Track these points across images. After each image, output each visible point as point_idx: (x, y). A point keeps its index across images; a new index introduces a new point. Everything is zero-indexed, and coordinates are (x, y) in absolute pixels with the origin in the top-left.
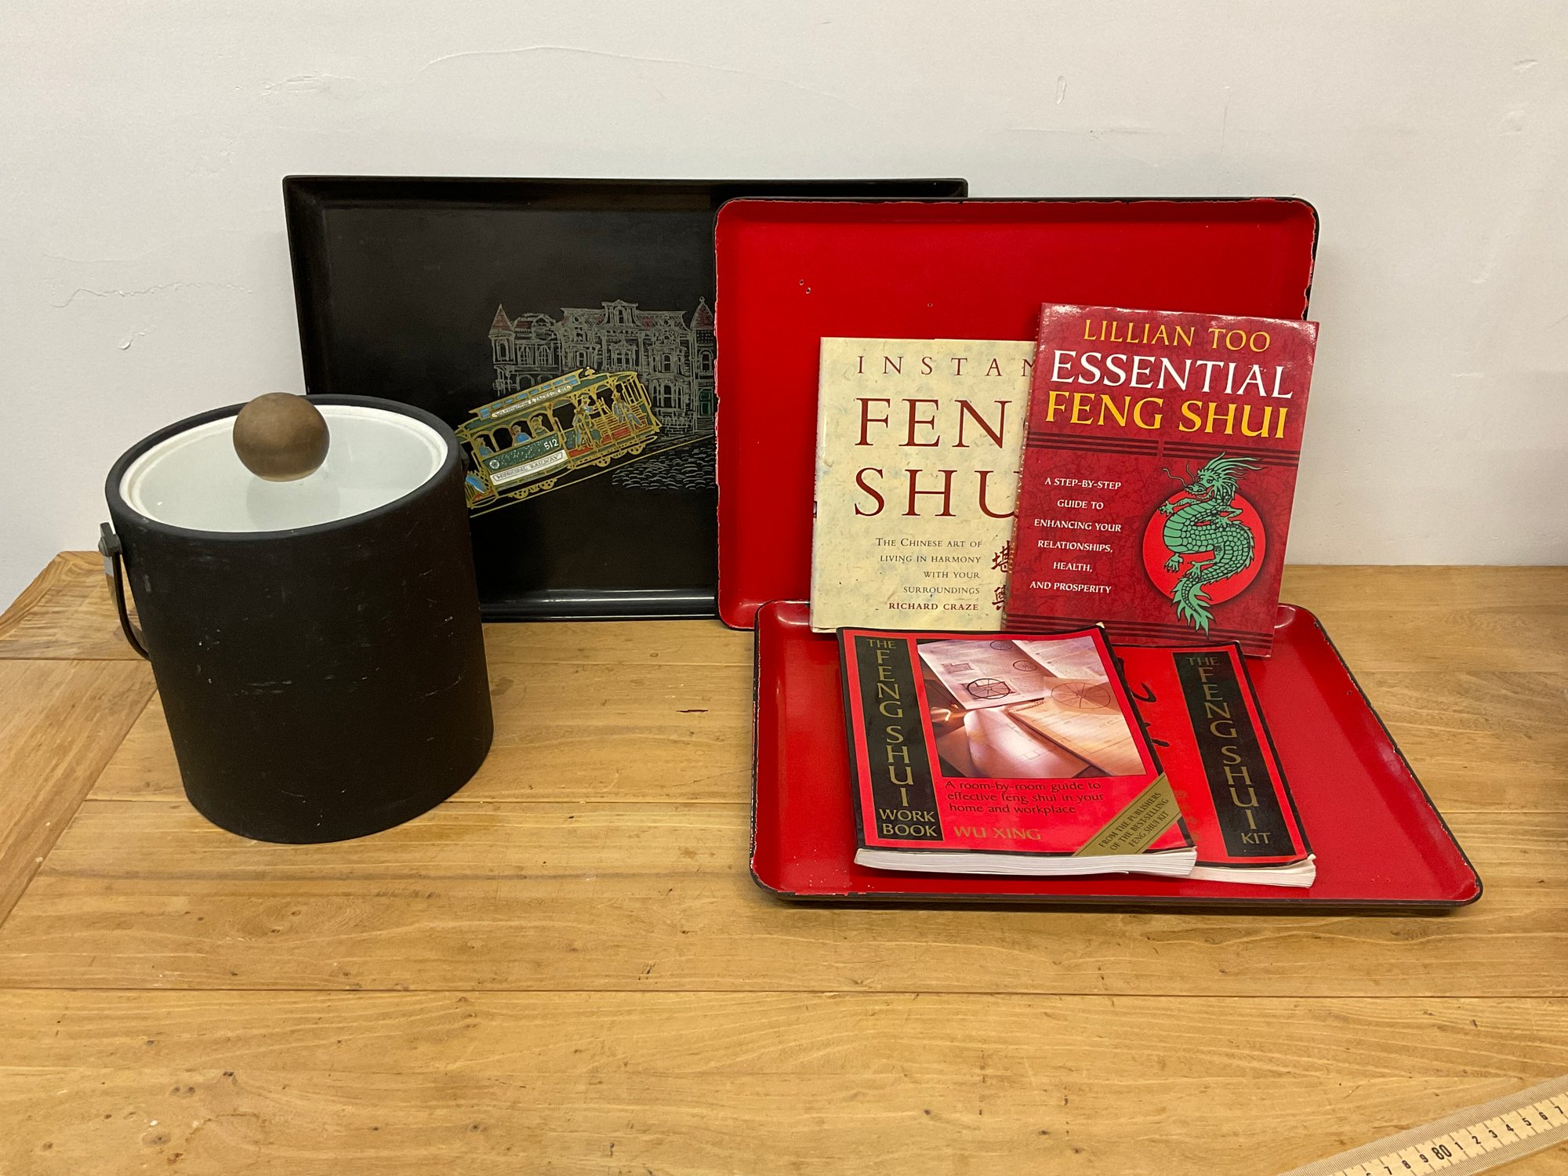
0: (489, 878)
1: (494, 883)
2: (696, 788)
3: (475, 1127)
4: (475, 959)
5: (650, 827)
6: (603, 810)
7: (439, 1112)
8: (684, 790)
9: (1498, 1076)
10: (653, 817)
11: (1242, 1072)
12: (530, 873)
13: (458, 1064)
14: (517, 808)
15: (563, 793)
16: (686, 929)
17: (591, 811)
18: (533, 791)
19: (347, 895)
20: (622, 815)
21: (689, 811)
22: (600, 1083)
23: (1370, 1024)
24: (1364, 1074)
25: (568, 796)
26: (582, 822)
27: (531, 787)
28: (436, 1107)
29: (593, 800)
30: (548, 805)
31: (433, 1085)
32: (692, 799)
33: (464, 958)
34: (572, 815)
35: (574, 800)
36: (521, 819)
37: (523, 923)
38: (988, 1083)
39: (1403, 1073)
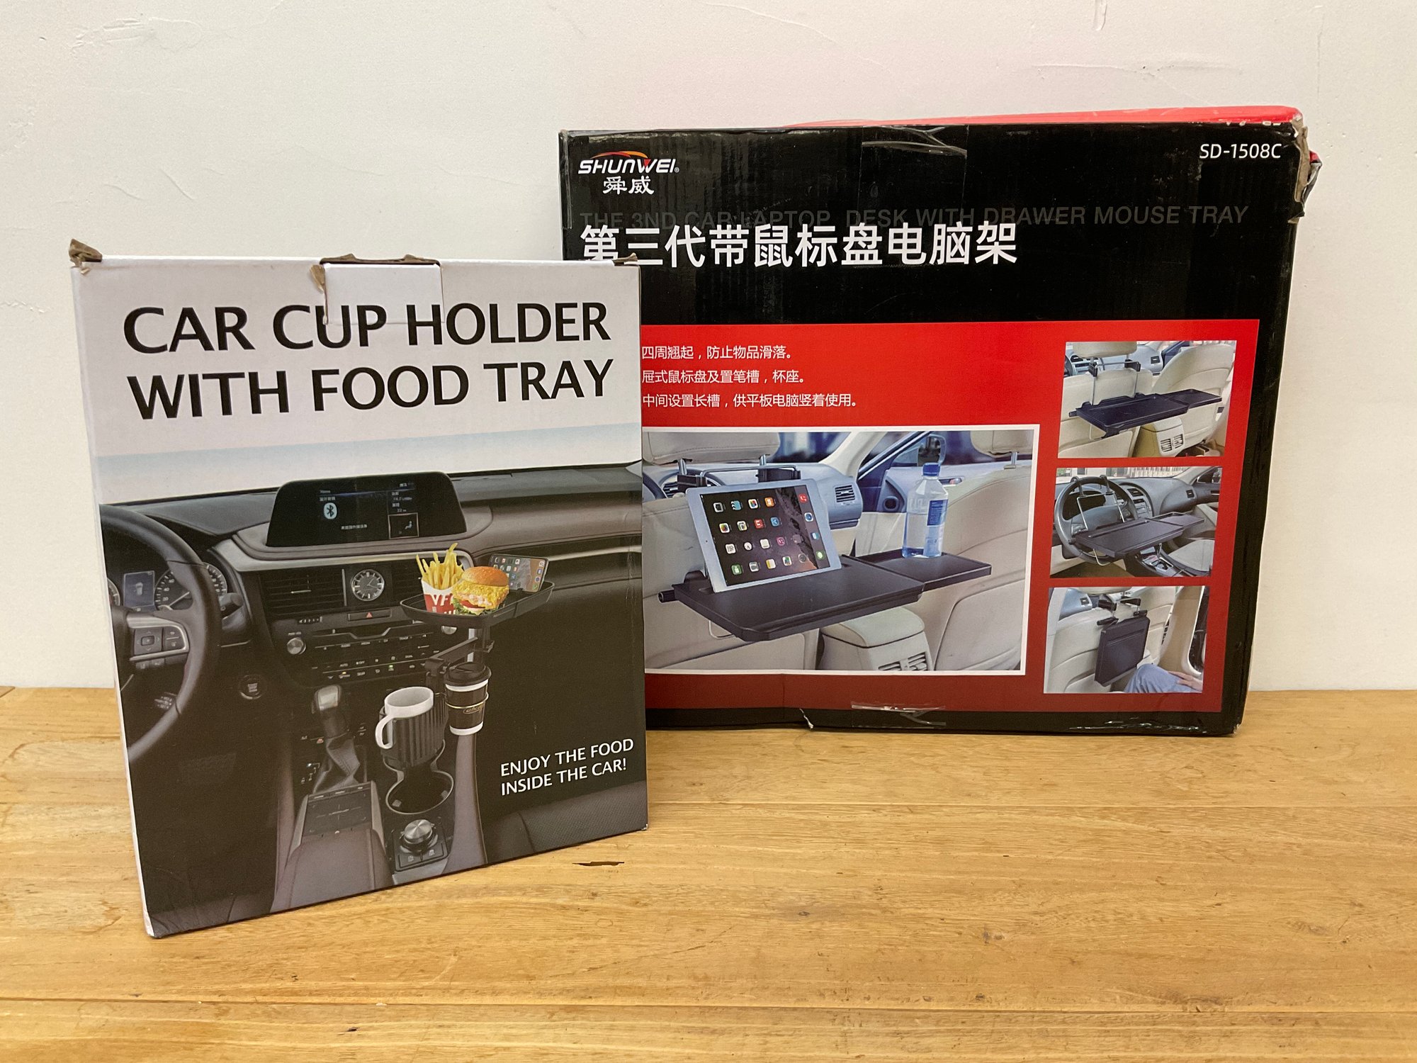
2: (591, 980)
5: (496, 1049)
6: (416, 1017)
8: (570, 983)
10: (505, 1031)
14: (259, 1012)
15: (349, 988)
17: (390, 1019)
18: (297, 986)
20: (449, 1027)
21: (574, 1019)
25: (356, 994)
26: (369, 1037)
27: (295, 978)
29: (401, 1000)
30: (316, 1009)
32: (583, 998)
34: (356, 1026)
35: (365, 1000)
36: (257, 1032)
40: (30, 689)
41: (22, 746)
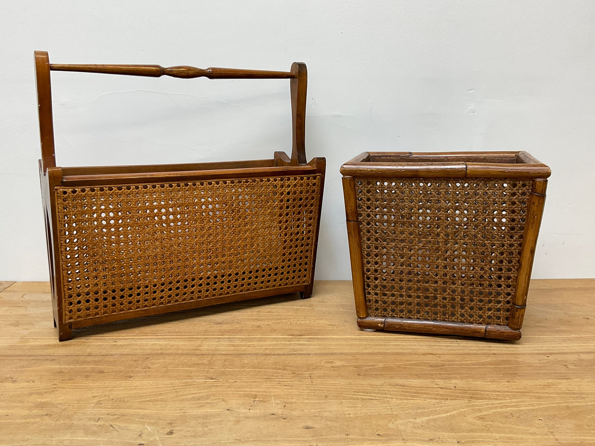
0: (77, 356)
1: (78, 357)
3: (47, 415)
4: (63, 375)
5: (146, 343)
7: (34, 411)
9: (461, 400)
10: (148, 341)
11: (358, 399)
12: (94, 354)
13: (47, 400)
16: (150, 367)
17: (124, 340)
18: (103, 335)
19: (20, 360)
20: (137, 341)
22: (101, 404)
23: (413, 387)
24: (406, 399)
26: (119, 342)
28: (33, 410)
29: (126, 337)
31: (34, 405)
33: (59, 374)
34: (116, 340)
35: (118, 337)
36: (95, 342)
37: (86, 366)
38: (256, 402)
39: (422, 399)
40: (21, 282)
41: (24, 295)
